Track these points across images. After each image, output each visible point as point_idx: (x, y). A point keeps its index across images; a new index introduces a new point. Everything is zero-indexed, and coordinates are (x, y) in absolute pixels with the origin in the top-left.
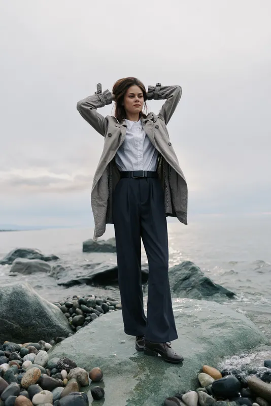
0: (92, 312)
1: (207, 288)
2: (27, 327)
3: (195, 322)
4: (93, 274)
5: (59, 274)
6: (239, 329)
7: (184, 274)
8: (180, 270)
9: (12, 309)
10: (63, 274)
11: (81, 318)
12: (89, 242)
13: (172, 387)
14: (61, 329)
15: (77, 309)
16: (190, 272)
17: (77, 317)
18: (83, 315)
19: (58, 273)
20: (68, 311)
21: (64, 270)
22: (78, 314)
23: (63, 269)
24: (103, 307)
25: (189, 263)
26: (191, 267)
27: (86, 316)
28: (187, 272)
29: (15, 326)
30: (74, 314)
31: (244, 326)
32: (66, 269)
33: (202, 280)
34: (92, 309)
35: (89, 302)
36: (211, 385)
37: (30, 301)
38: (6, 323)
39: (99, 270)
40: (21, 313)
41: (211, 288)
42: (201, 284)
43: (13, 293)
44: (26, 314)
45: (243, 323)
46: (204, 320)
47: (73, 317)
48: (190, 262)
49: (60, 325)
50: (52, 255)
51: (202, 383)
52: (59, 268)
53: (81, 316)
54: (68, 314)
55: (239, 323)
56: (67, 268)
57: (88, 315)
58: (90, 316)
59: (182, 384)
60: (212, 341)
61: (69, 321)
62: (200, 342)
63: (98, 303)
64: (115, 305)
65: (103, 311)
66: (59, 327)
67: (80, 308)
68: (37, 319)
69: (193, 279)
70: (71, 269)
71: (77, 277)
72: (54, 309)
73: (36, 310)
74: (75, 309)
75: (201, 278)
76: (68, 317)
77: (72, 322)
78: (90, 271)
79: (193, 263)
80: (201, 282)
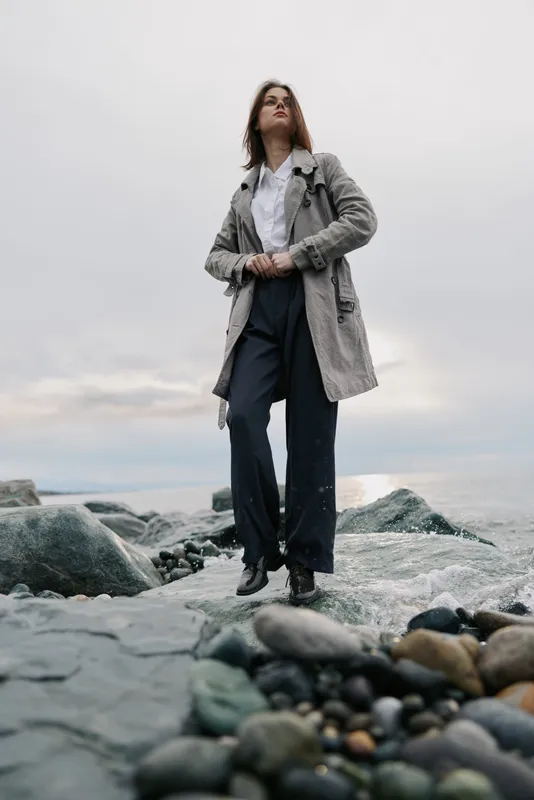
2: (84, 579)
7: (393, 511)
8: (386, 506)
9: (56, 546)
12: (224, 493)
15: (181, 560)
16: (404, 507)
18: (191, 568)
20: (164, 565)
21: (170, 527)
22: (180, 566)
23: (167, 525)
25: (405, 492)
26: (407, 497)
28: (400, 507)
29: (62, 576)
30: (174, 569)
32: (172, 524)
33: (428, 519)
37: (90, 534)
38: (46, 570)
40: (72, 554)
43: (58, 518)
44: (81, 555)
48: (405, 490)
53: (186, 571)
61: (164, 578)
66: (143, 584)
67: (187, 558)
68: (102, 566)
69: (411, 518)
70: (183, 524)
73: (100, 551)
74: (178, 560)
75: (426, 515)
76: (162, 574)
78: (218, 524)
79: (411, 492)
80: (427, 522)
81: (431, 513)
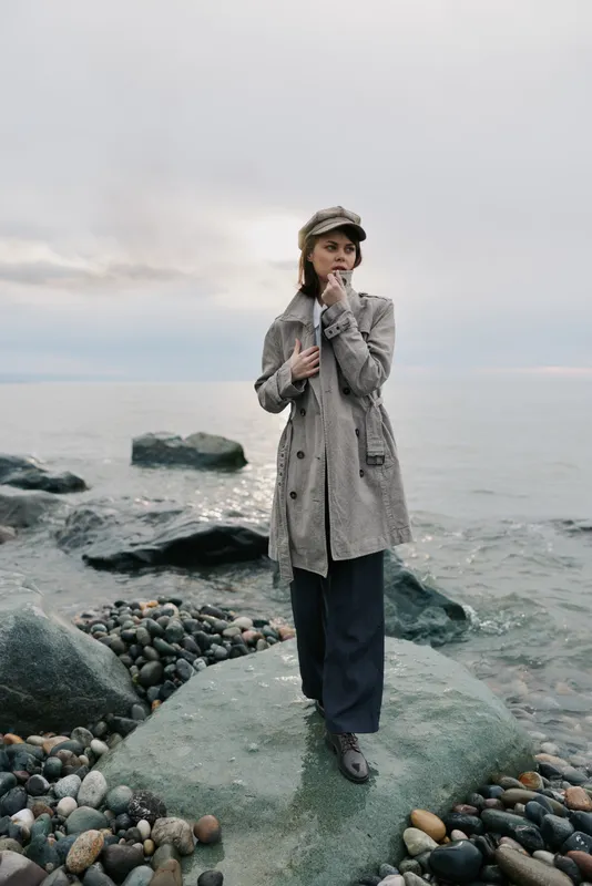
0: (179, 655)
1: (407, 593)
2: (49, 697)
3: (395, 703)
4: (167, 539)
5: (90, 532)
6: (479, 723)
9: (16, 663)
11: (156, 668)
12: (145, 440)
13: (356, 860)
14: (118, 697)
15: (147, 648)
17: (148, 667)
18: (159, 660)
19: (88, 529)
20: (127, 650)
21: (101, 523)
22: (148, 659)
23: (97, 521)
24: (199, 639)
27: (165, 664)
29: (24, 697)
30: (140, 659)
31: (486, 715)
32: (103, 520)
33: (397, 578)
34: (177, 646)
35: (171, 631)
36: (428, 854)
37: (54, 645)
38: (4, 691)
39: (178, 530)
40: (34, 670)
41: (415, 594)
42: (397, 586)
43: (15, 630)
44: (45, 673)
45: (485, 708)
46: (411, 700)
47: (140, 666)
49: (114, 688)
50: (68, 473)
51: (410, 847)
52: (88, 518)
53: (154, 664)
54: (126, 657)
55: (477, 708)
56: (106, 518)
57: (168, 659)
58: (174, 663)
59: (374, 852)
60: (429, 753)
61: (130, 673)
62: (405, 754)
63: (187, 629)
64: (220, 631)
65: (198, 649)
66: (112, 692)
67: (152, 645)
68: (67, 680)
70: (117, 523)
71: (133, 545)
72: (99, 652)
73: (65, 663)
74: (143, 647)
75: (397, 572)
76: (128, 666)
77: (138, 678)
78: (161, 528)
80: (397, 581)
81: (402, 570)
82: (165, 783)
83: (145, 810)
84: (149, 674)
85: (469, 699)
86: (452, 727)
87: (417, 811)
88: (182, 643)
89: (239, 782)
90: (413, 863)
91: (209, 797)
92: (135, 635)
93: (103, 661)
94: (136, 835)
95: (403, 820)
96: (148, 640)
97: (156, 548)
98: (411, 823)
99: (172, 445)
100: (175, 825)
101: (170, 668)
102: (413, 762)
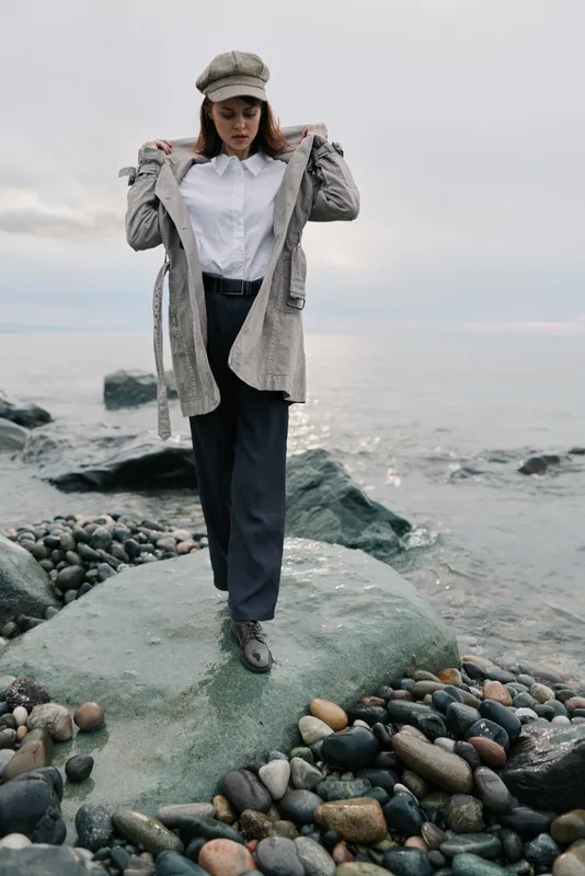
0: (101, 560)
1: (353, 508)
3: (312, 599)
4: (118, 460)
5: (42, 456)
6: (396, 618)
7: (309, 476)
8: (302, 466)
10: (52, 455)
11: (78, 572)
12: (116, 377)
13: (243, 746)
14: (31, 598)
15: (70, 553)
16: (321, 473)
17: (68, 571)
18: (82, 565)
19: (41, 452)
20: (49, 556)
21: (55, 447)
22: (70, 563)
23: (51, 445)
24: (129, 547)
25: (321, 453)
26: (324, 461)
27: (87, 569)
28: (316, 472)
30: (62, 563)
31: (407, 611)
32: (58, 444)
33: (342, 492)
34: (103, 552)
35: (97, 537)
36: (322, 742)
39: (131, 452)
41: (360, 509)
42: (342, 501)
45: (406, 604)
46: (329, 597)
47: (60, 570)
48: (323, 451)
49: (28, 589)
51: (304, 735)
52: (42, 442)
53: (75, 568)
54: (48, 562)
55: (397, 605)
56: (61, 442)
57: (92, 565)
58: (96, 567)
59: (265, 739)
60: (339, 645)
61: (50, 577)
62: (313, 646)
63: (117, 537)
64: (154, 542)
65: (127, 557)
66: (25, 593)
67: (76, 550)
69: (327, 488)
70: (70, 447)
71: (83, 466)
72: (15, 554)
74: (65, 551)
75: (343, 488)
76: (47, 570)
77: (56, 582)
78: (112, 451)
79: (329, 454)
80: (342, 496)
81: (349, 484)
82: (55, 674)
83: (23, 697)
84: (68, 577)
85: (390, 596)
86: (367, 622)
87: (317, 701)
88: (109, 550)
89: (133, 672)
90: (305, 750)
91: (97, 687)
92: (58, 541)
93: (16, 561)
94: (10, 721)
95: (302, 709)
96: (73, 545)
97: (106, 469)
98: (309, 711)
99: (143, 382)
100: (52, 711)
101: (92, 573)
102: (322, 654)
